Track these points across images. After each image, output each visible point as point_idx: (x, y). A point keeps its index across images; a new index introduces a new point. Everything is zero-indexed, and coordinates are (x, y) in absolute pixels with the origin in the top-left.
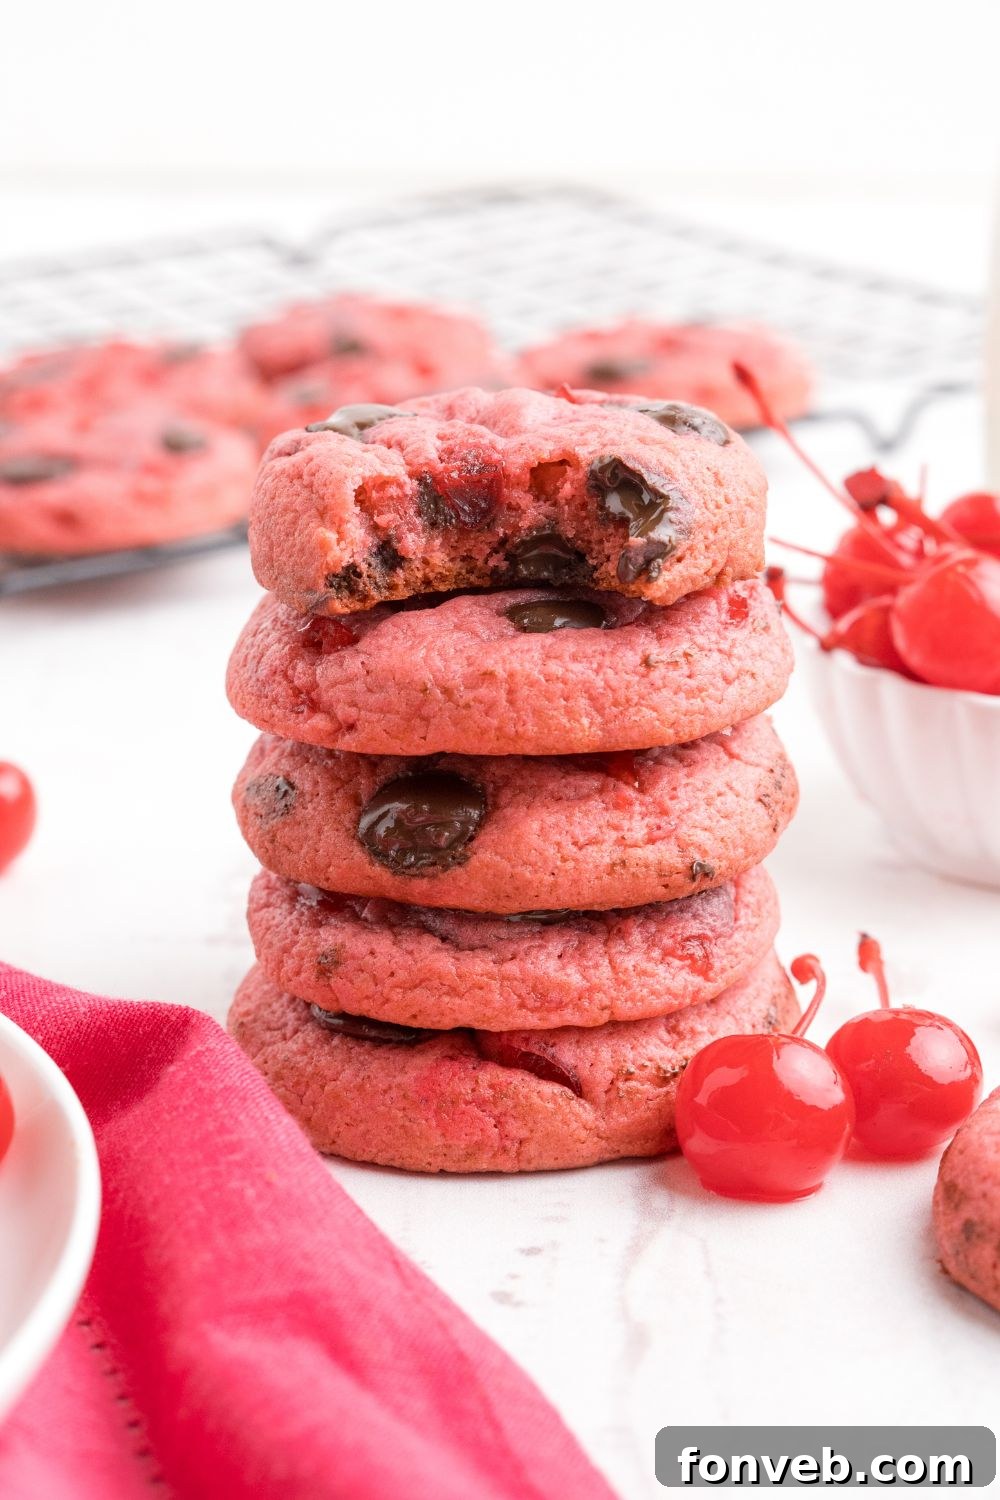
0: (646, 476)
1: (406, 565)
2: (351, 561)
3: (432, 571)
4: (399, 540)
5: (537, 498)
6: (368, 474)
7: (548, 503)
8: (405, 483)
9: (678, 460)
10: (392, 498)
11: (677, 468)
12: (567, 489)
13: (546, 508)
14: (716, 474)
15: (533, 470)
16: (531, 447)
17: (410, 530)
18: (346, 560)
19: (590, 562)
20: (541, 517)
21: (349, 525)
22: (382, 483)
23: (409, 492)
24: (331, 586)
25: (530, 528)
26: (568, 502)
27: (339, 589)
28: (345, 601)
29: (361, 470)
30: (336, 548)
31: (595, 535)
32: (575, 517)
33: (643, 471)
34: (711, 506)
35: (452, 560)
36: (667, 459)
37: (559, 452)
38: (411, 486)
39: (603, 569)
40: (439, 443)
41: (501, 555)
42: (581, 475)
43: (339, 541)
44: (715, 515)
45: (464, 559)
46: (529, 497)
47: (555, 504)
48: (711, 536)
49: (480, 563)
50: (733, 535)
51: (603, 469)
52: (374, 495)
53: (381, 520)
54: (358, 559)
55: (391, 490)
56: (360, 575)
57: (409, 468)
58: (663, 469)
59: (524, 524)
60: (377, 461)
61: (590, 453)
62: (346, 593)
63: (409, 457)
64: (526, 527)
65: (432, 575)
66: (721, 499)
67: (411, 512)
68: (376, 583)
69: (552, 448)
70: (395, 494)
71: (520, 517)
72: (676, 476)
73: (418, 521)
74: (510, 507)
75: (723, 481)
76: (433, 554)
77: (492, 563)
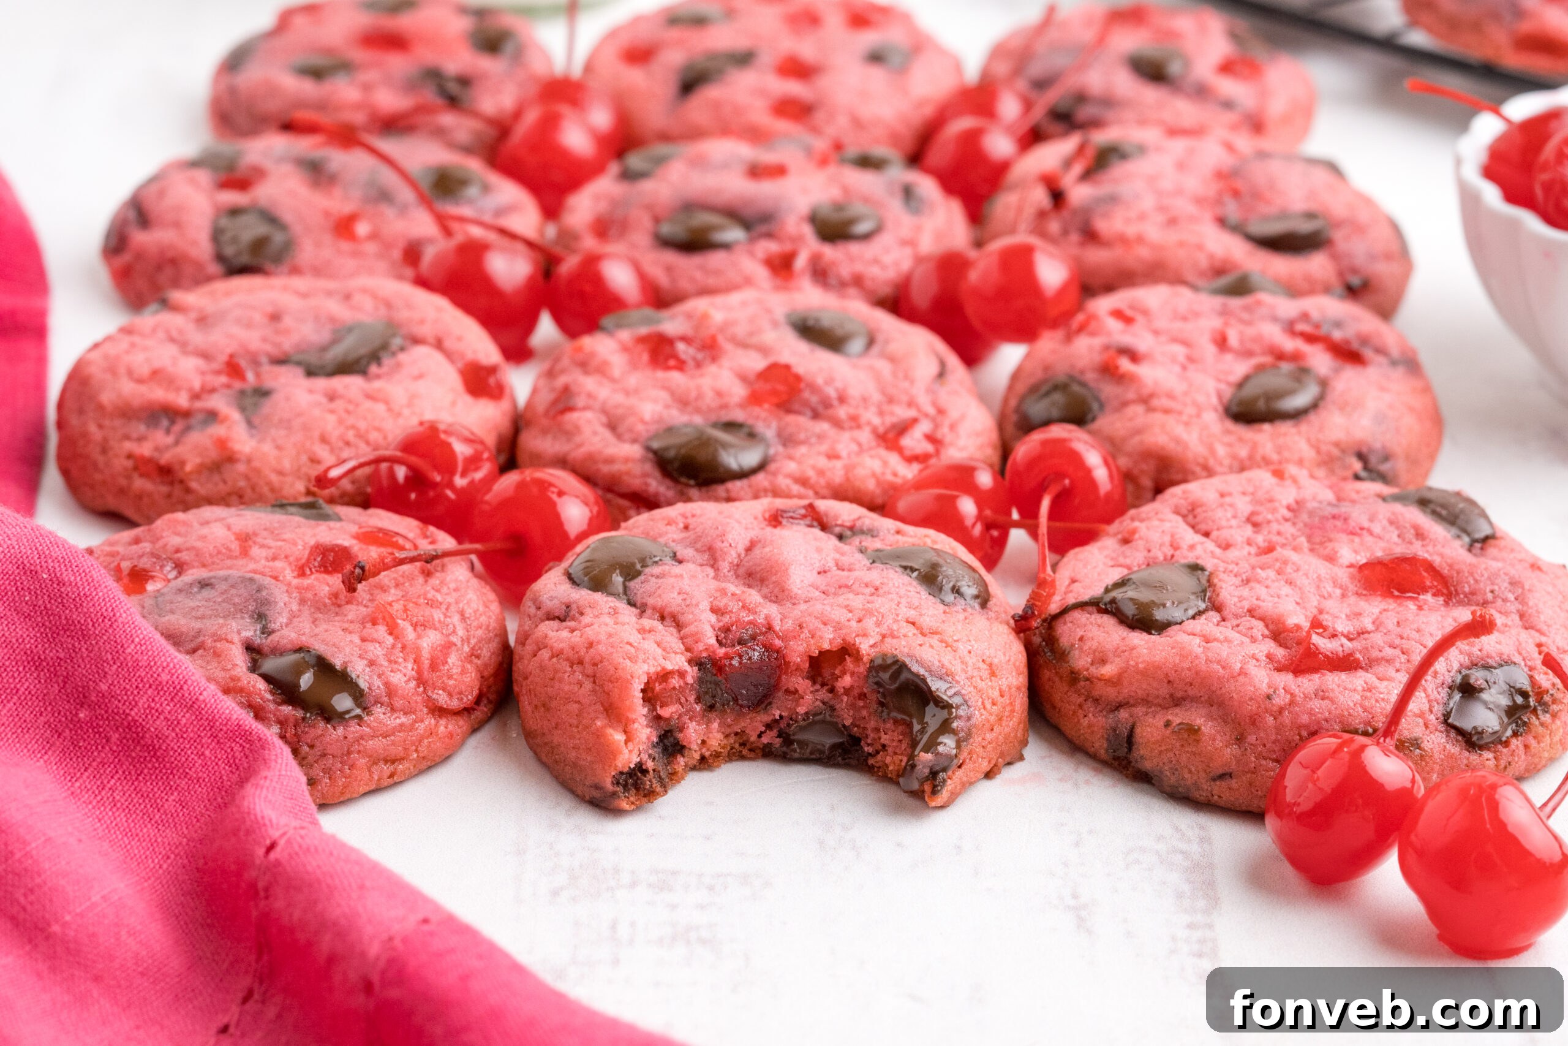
0: (929, 680)
1: (686, 752)
2: (638, 760)
3: (708, 750)
4: (681, 729)
5: (814, 683)
6: (652, 670)
7: (826, 688)
8: (686, 671)
9: (957, 657)
10: (674, 688)
11: (957, 667)
12: (847, 681)
13: (823, 694)
14: (990, 665)
15: (811, 657)
16: (809, 631)
17: (691, 719)
18: (635, 760)
19: (866, 749)
20: (818, 703)
21: (636, 725)
22: (664, 676)
23: (690, 680)
24: (618, 783)
25: (807, 713)
26: (847, 691)
27: (625, 786)
28: (632, 799)
29: (645, 667)
30: (626, 751)
31: (872, 724)
32: (853, 706)
33: (926, 674)
34: (988, 706)
35: (727, 736)
36: (947, 658)
37: (839, 641)
38: (692, 673)
39: (879, 757)
40: (713, 618)
41: (775, 732)
42: (862, 669)
43: (626, 742)
44: (991, 714)
45: (736, 734)
46: (808, 683)
47: (832, 690)
48: (989, 736)
49: (753, 738)
50: (1007, 730)
51: (884, 667)
52: (658, 687)
53: (665, 712)
54: (645, 757)
55: (674, 681)
56: (645, 772)
57: (689, 654)
58: (945, 671)
59: (801, 710)
60: (659, 651)
61: (871, 646)
62: (633, 791)
63: (689, 641)
64: (802, 712)
65: (707, 754)
66: (996, 693)
67: (692, 699)
68: (660, 777)
69: (831, 636)
70: (677, 686)
71: (797, 701)
72: (957, 678)
73: (698, 708)
74: (787, 691)
75: (997, 672)
76: (711, 735)
77: (765, 740)
